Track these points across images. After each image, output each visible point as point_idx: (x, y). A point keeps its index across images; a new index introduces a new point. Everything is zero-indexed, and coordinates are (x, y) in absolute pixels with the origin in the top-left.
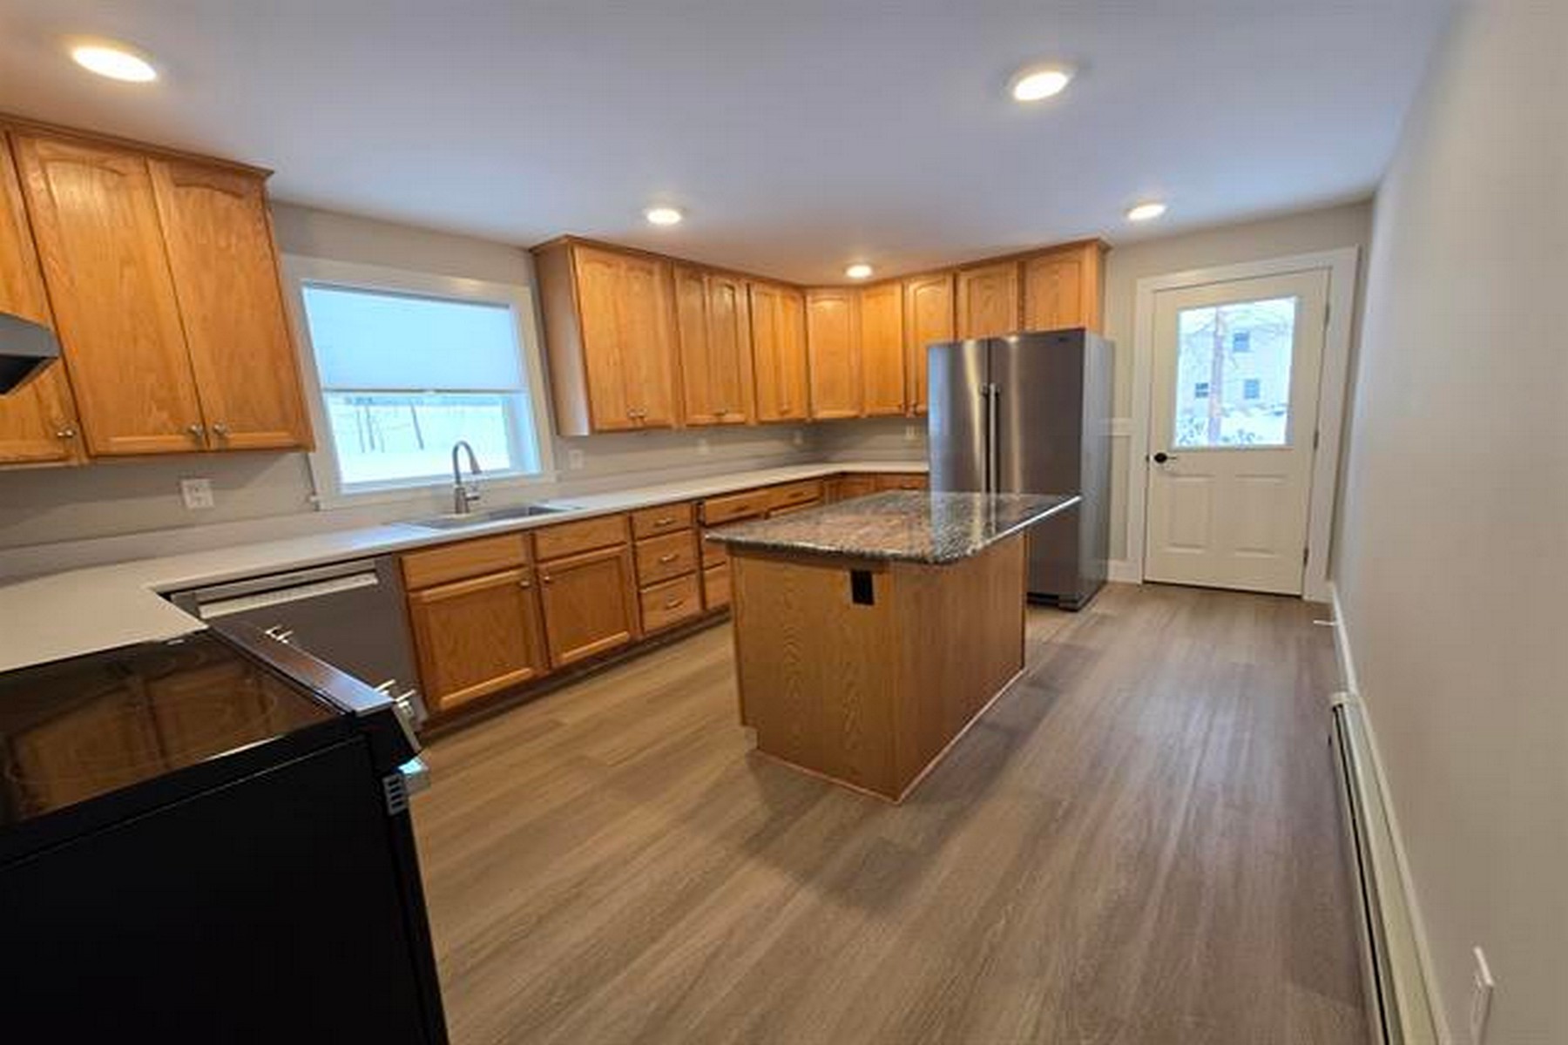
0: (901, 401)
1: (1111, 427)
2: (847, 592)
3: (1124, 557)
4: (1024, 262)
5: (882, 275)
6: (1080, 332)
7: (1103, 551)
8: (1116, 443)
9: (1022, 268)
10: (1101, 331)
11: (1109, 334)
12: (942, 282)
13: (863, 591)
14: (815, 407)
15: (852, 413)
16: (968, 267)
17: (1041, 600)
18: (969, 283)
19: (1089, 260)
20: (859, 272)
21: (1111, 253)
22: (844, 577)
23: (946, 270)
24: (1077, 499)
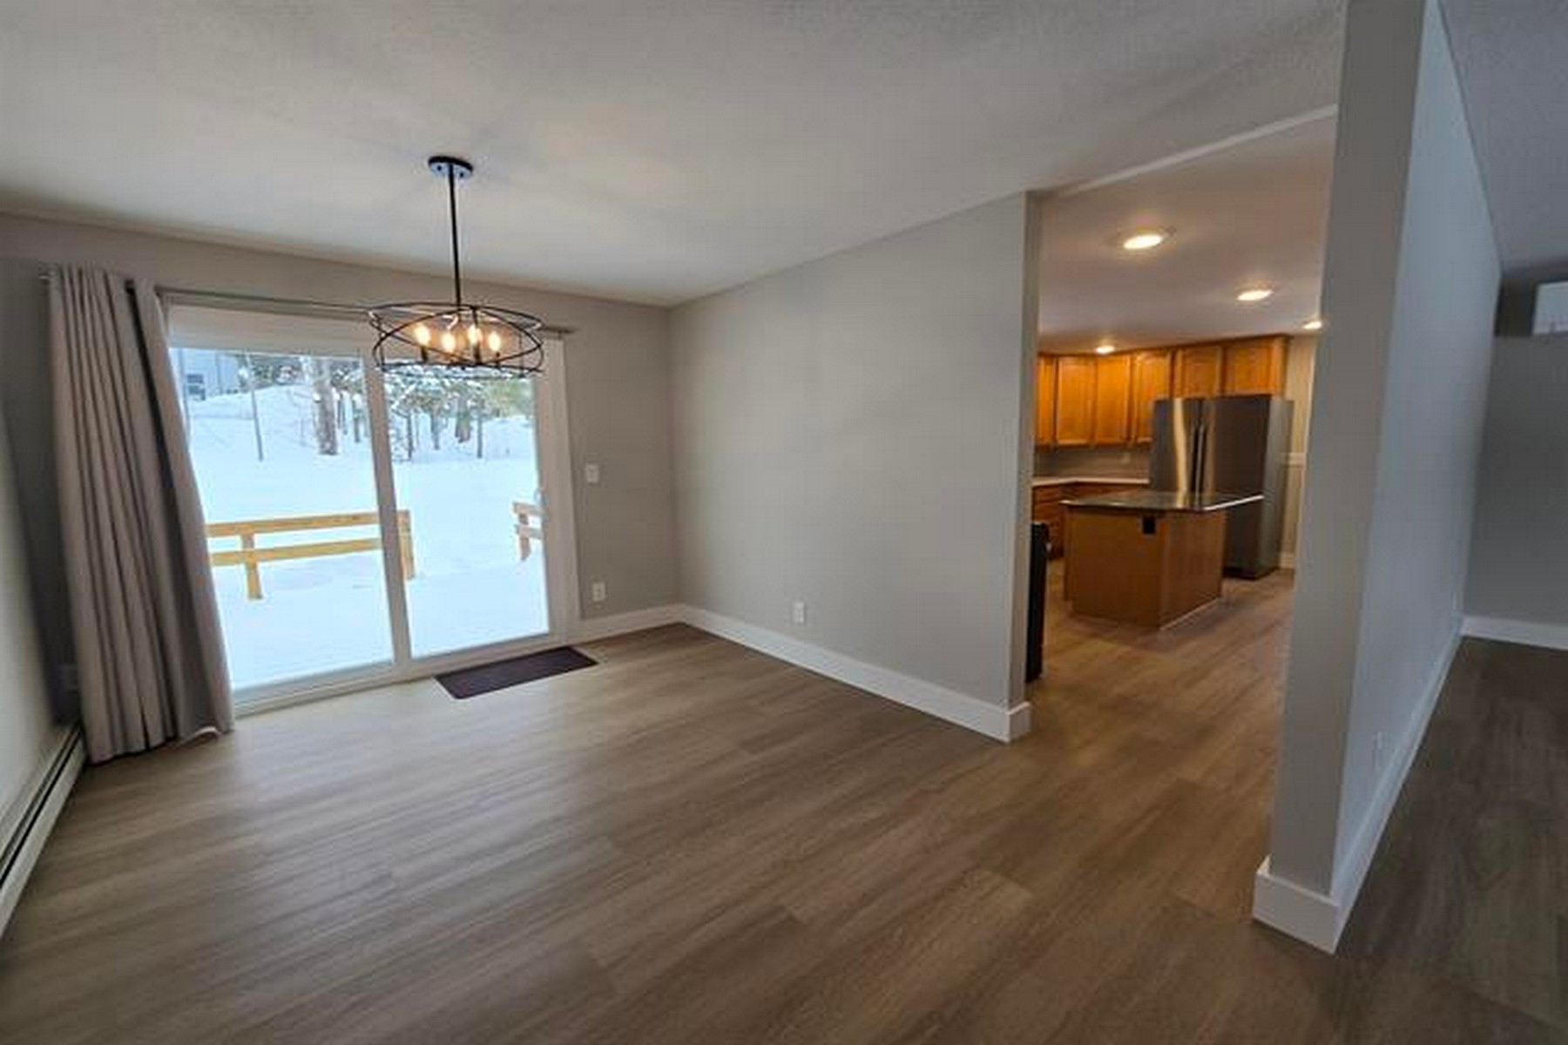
0: (1125, 436)
1: (1287, 458)
2: (1140, 529)
3: (1293, 550)
4: (1228, 346)
5: (1119, 349)
6: (1267, 398)
7: (1277, 546)
8: (1292, 471)
9: (1225, 350)
10: (1282, 394)
11: (1289, 395)
12: (1164, 356)
13: (1149, 527)
14: (1058, 436)
15: (1082, 441)
16: (1184, 347)
17: (1231, 572)
18: (1184, 358)
19: (1277, 347)
20: (1105, 349)
21: (1293, 342)
22: (1140, 521)
23: (1168, 348)
24: (1259, 497)
